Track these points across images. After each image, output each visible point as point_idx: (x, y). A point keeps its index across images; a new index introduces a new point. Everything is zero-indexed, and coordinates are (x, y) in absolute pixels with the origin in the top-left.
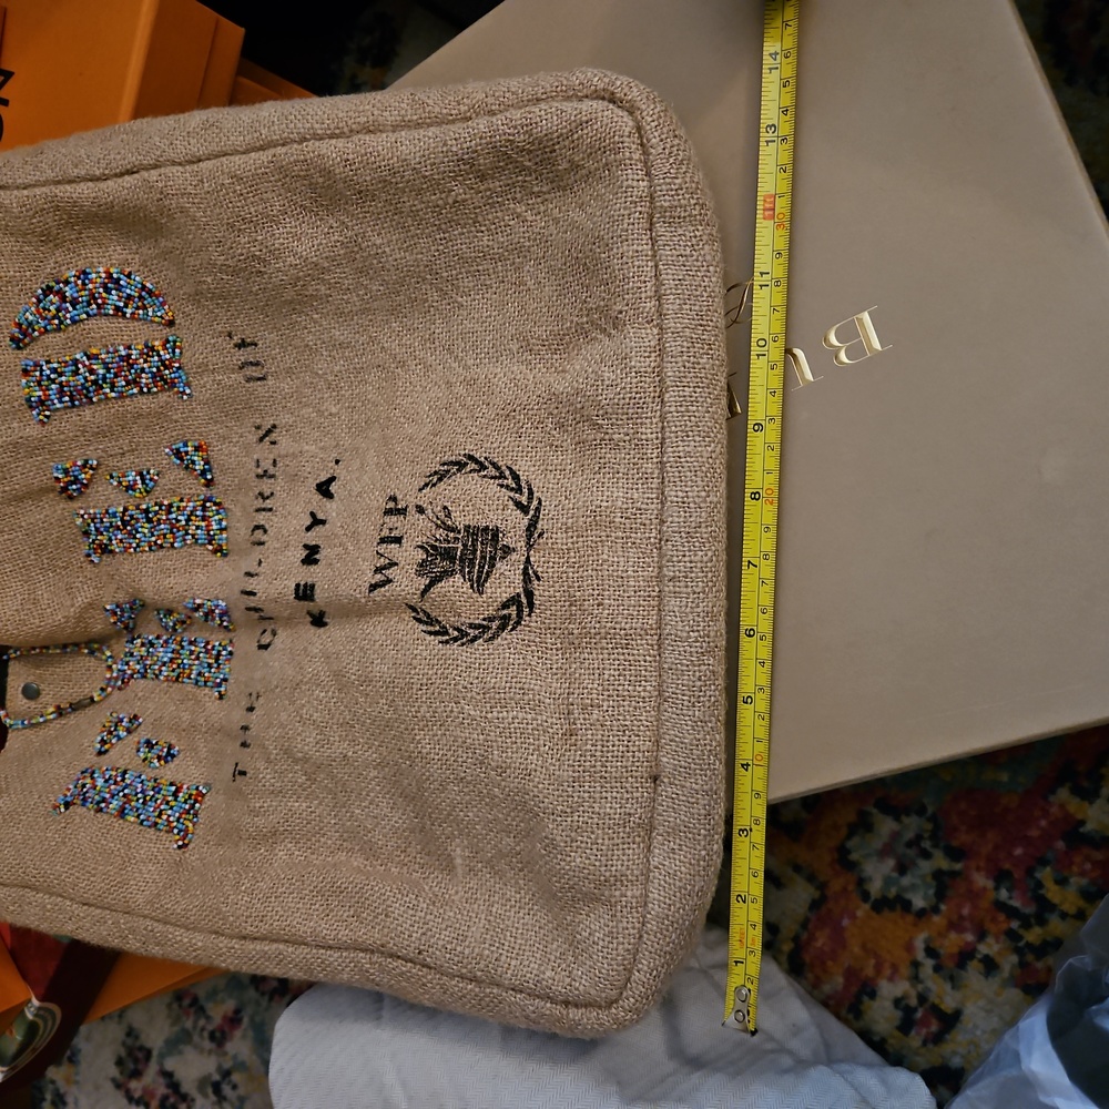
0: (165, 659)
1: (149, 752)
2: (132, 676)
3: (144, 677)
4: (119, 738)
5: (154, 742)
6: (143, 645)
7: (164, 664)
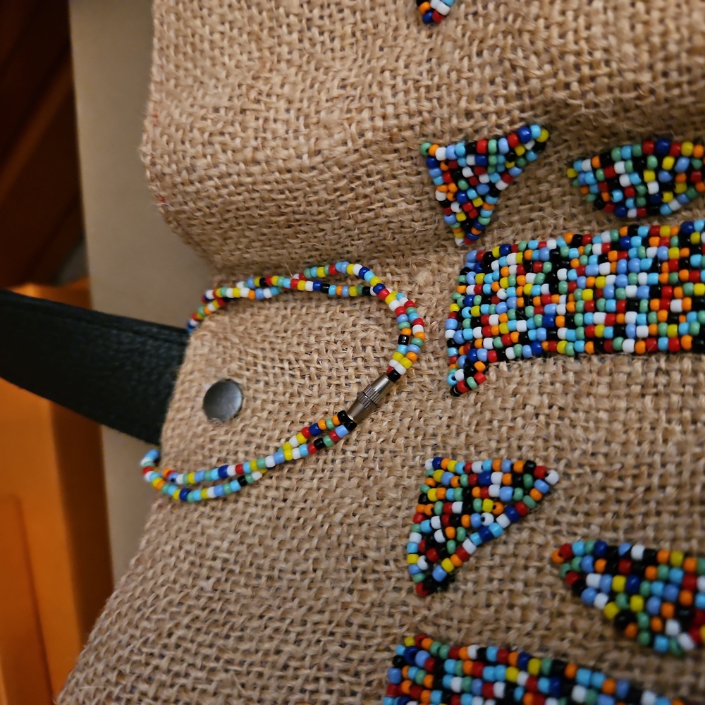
0: (631, 291)
1: (631, 591)
2: (499, 354)
3: (545, 352)
4: (487, 537)
5: (638, 552)
6: (527, 266)
7: (632, 304)
